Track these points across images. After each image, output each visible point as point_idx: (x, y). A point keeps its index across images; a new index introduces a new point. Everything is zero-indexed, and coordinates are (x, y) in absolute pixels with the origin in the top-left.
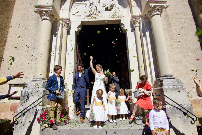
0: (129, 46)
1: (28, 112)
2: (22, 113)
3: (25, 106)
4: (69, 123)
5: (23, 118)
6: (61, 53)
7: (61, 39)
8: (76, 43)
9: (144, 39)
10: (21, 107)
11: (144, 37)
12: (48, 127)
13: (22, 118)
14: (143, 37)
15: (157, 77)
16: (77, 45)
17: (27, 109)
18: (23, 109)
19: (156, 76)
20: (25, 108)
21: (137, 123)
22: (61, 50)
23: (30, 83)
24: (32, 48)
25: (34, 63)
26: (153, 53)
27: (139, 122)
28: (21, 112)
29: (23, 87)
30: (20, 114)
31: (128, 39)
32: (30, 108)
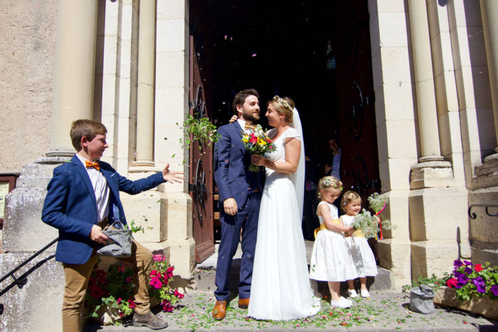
0: (381, 39)
1: (35, 272)
2: (14, 278)
3: (23, 252)
4: (178, 307)
5: (21, 293)
6: (137, 64)
7: (136, 13)
8: (188, 28)
9: (442, 11)
10: (9, 255)
11: (442, 5)
12: (110, 324)
13: (14, 292)
14: (439, 6)
15: (486, 152)
16: (192, 37)
17: (33, 262)
18: (17, 264)
19: (481, 147)
20: (23, 259)
21: (420, 308)
22: (135, 51)
23: (34, 171)
24: (28, 46)
25: (42, 98)
26: (474, 66)
27: (428, 306)
28: (11, 274)
29: (8, 185)
30: (9, 281)
31: (380, 15)
32: (42, 259)
